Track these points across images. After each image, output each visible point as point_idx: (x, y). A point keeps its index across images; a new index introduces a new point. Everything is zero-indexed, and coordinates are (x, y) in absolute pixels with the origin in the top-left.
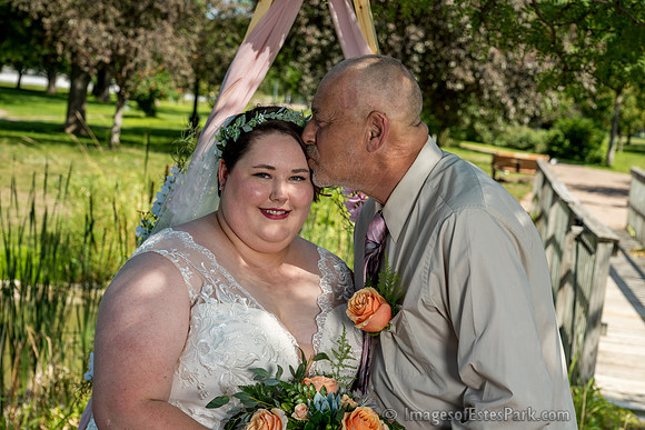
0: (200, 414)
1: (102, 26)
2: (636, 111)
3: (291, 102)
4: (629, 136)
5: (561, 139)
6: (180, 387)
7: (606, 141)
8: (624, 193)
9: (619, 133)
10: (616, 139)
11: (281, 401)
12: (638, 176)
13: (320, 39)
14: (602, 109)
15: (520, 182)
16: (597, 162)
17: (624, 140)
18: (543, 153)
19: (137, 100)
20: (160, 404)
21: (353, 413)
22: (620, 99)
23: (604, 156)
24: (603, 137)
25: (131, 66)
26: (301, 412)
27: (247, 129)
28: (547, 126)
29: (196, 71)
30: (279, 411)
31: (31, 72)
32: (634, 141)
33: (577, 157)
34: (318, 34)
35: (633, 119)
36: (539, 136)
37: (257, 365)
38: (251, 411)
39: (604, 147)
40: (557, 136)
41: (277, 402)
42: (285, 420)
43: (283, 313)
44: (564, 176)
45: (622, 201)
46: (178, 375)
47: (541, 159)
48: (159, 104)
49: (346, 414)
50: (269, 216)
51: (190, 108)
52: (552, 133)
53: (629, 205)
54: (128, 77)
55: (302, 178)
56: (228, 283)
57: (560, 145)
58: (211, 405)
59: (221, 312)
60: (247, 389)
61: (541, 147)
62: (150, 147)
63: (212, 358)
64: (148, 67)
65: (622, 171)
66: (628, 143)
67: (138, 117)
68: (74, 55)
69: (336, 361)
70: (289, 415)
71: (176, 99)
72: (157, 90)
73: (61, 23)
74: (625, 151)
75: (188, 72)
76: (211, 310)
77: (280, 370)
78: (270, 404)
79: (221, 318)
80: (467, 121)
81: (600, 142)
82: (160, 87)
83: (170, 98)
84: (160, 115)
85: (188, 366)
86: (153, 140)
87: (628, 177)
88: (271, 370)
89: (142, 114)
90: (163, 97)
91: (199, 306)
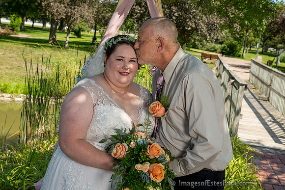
0: (97, 145)
1: (62, 5)
2: (253, 38)
3: (129, 33)
4: (250, 47)
5: (226, 48)
6: (90, 135)
7: (242, 49)
8: (248, 67)
9: (247, 46)
10: (246, 48)
11: (126, 141)
12: (254, 62)
13: (140, 10)
14: (241, 37)
15: (211, 63)
16: (239, 56)
17: (249, 48)
18: (220, 53)
19: (74, 32)
20: (83, 141)
21: (152, 145)
22: (247, 34)
23: (241, 54)
24: (241, 47)
25: (72, 19)
26: (133, 144)
27: (115, 43)
28: (221, 43)
29: (96, 21)
30: (125, 144)
31: (37, 21)
32: (252, 49)
33: (232, 54)
34: (140, 9)
35: (252, 41)
36: (218, 46)
37: (117, 127)
38: (115, 144)
39: (241, 51)
40: (225, 47)
41: (124, 141)
42: (127, 147)
43: (127, 110)
44: (227, 61)
45: (248, 71)
46: (89, 130)
47: (219, 55)
48: (82, 33)
49: (149, 146)
50: (122, 74)
51: (93, 35)
52: (223, 45)
53: (250, 72)
54: (71, 23)
55: (134, 61)
56: (107, 98)
57: (226, 50)
58: (101, 142)
59: (105, 109)
60: (114, 136)
61: (219, 50)
62: (79, 49)
63: (101, 125)
64: (79, 20)
65: (248, 60)
66: (250, 50)
67: (75, 38)
68: (52, 15)
69: (146, 127)
70: (128, 146)
71: (88, 31)
72: (81, 28)
73: (48, 4)
74: (249, 52)
75: (93, 22)
76: (101, 108)
77: (126, 130)
78: (122, 142)
79: (104, 111)
80: (193, 41)
81: (240, 49)
82: (83, 27)
83: (86, 31)
84: (82, 37)
85: (93, 127)
86: (80, 46)
87: (250, 62)
88: (122, 129)
89: (76, 37)
90: (83, 31)
91: (97, 106)
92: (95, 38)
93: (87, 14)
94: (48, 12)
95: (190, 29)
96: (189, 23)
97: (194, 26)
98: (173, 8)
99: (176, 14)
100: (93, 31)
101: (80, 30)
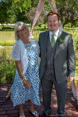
83: (42, 25)
89: (39, 27)
92: (45, 27)
93: (41, 19)
94: (29, 20)
95: (75, 19)
96: (75, 18)
97: (76, 18)
98: (69, 13)
99: (70, 15)
100: (44, 25)
101: (40, 25)
